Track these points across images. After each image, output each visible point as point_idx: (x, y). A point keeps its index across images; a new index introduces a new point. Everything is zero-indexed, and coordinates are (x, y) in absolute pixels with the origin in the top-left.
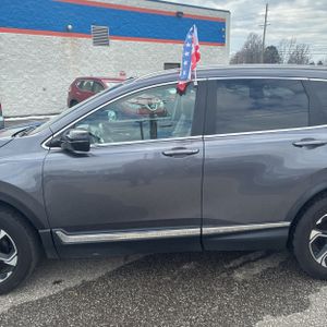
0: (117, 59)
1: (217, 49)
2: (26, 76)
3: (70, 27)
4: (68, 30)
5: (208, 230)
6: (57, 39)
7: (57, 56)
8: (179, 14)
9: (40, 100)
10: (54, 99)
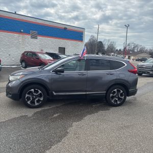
0: (40, 44)
1: (80, 43)
2: (2, 49)
3: (22, 31)
4: (21, 32)
5: (87, 93)
6: (16, 35)
7: (16, 42)
8: (65, 29)
9: (7, 59)
10: (13, 59)
